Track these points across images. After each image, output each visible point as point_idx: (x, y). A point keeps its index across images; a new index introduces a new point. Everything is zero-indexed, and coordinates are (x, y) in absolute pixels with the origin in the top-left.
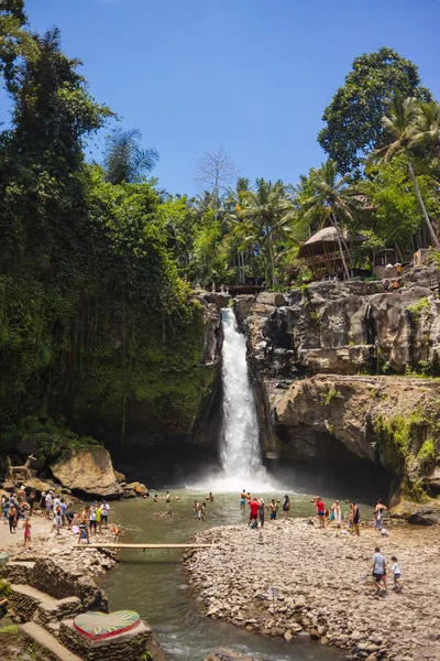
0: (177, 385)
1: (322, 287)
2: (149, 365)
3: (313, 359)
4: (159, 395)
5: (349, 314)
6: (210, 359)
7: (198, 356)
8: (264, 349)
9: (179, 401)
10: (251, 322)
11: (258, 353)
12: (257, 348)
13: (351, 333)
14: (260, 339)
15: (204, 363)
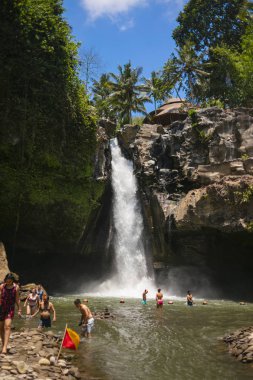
0: (70, 193)
1: (209, 111)
2: (46, 169)
3: (203, 174)
4: (52, 202)
5: (240, 131)
6: (101, 175)
7: (90, 170)
8: (153, 166)
9: (72, 210)
10: (139, 144)
11: (147, 170)
12: (146, 165)
13: (242, 148)
14: (148, 158)
15: (95, 177)
